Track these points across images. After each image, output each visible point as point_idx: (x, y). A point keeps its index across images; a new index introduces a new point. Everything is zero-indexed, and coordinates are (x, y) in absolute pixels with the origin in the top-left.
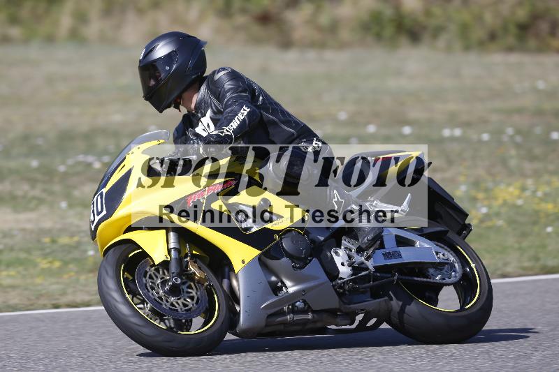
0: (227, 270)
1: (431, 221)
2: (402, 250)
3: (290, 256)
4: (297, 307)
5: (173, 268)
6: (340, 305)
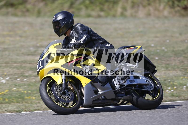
0: (80, 85)
1: (145, 70)
2: (135, 79)
3: (100, 82)
4: (102, 98)
5: (63, 86)
6: (116, 97)
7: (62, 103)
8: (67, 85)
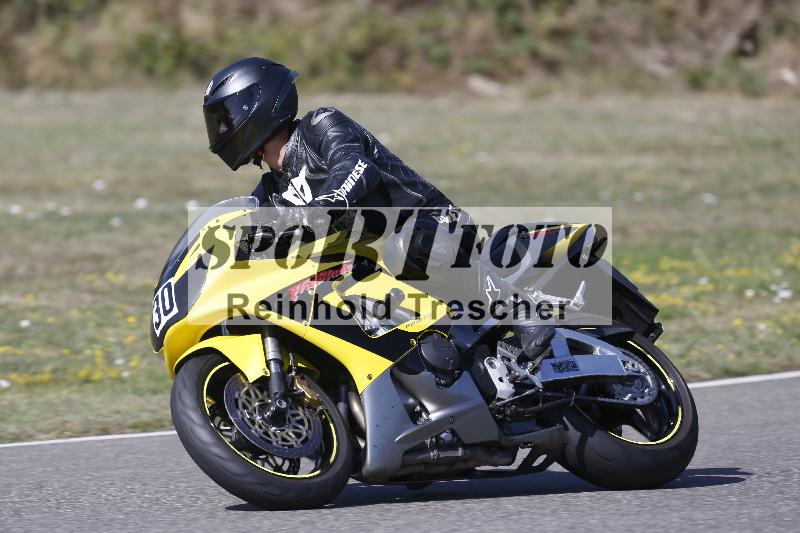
0: (343, 389)
2: (578, 359)
3: (433, 369)
4: (442, 439)
5: (275, 387)
6: (500, 437)
7: (274, 460)
8: (290, 381)
